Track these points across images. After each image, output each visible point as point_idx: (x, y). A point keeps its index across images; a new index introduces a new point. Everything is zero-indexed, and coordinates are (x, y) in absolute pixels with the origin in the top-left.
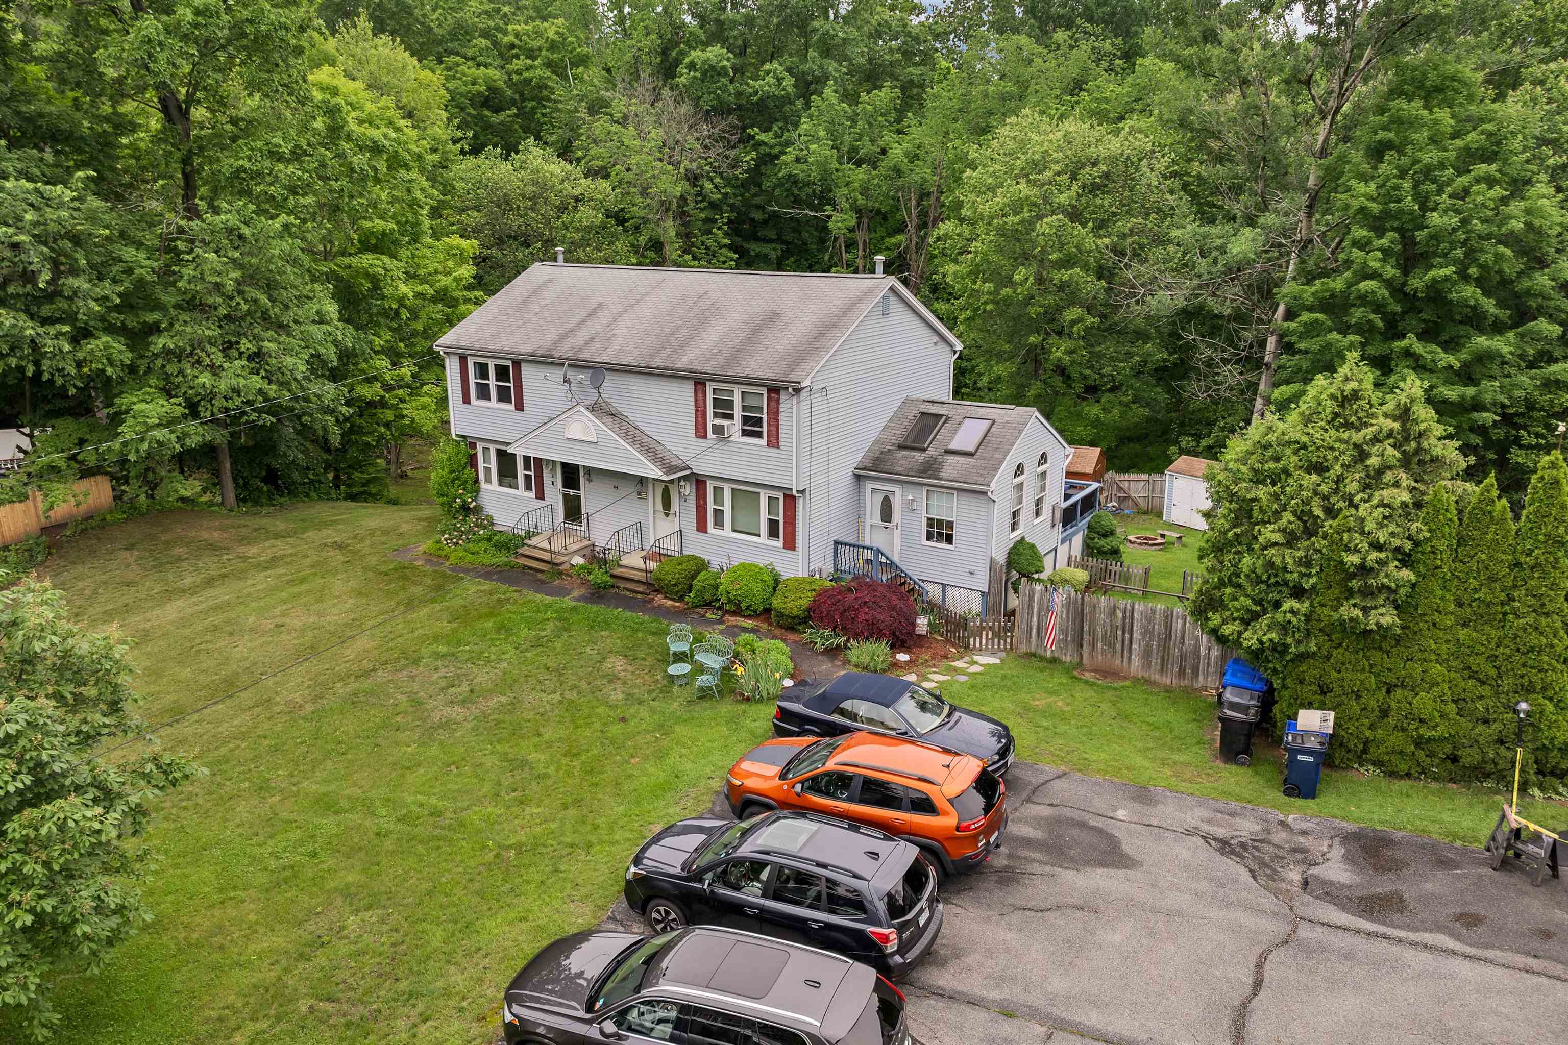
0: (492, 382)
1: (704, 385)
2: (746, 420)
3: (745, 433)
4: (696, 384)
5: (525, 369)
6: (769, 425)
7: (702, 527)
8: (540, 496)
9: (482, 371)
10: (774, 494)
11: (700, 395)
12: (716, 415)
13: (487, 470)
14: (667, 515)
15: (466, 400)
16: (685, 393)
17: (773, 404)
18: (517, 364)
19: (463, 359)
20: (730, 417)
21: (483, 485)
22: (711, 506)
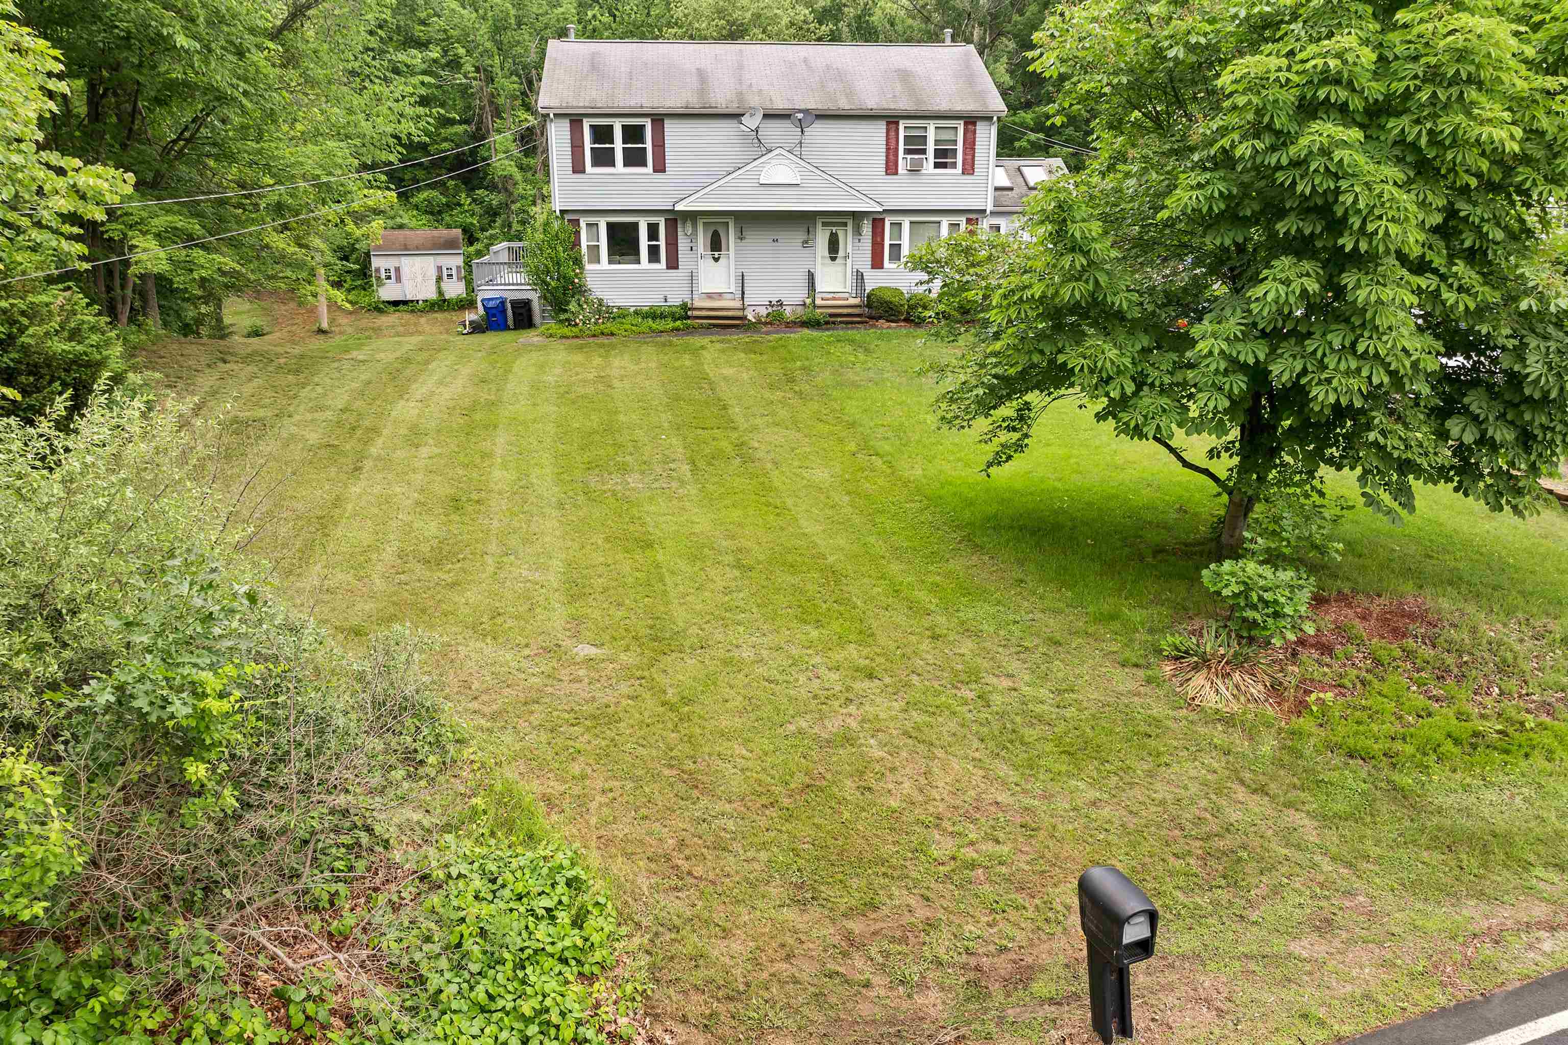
0: (618, 145)
1: (897, 123)
2: (939, 153)
3: (937, 165)
4: (888, 123)
5: (670, 127)
6: (965, 154)
7: (877, 263)
8: (673, 264)
9: (603, 134)
10: (954, 219)
11: (892, 134)
12: (908, 152)
13: (594, 250)
14: (833, 259)
15: (578, 168)
16: (877, 132)
17: (969, 135)
18: (659, 120)
19: (576, 121)
20: (924, 152)
21: (588, 267)
22: (887, 242)
